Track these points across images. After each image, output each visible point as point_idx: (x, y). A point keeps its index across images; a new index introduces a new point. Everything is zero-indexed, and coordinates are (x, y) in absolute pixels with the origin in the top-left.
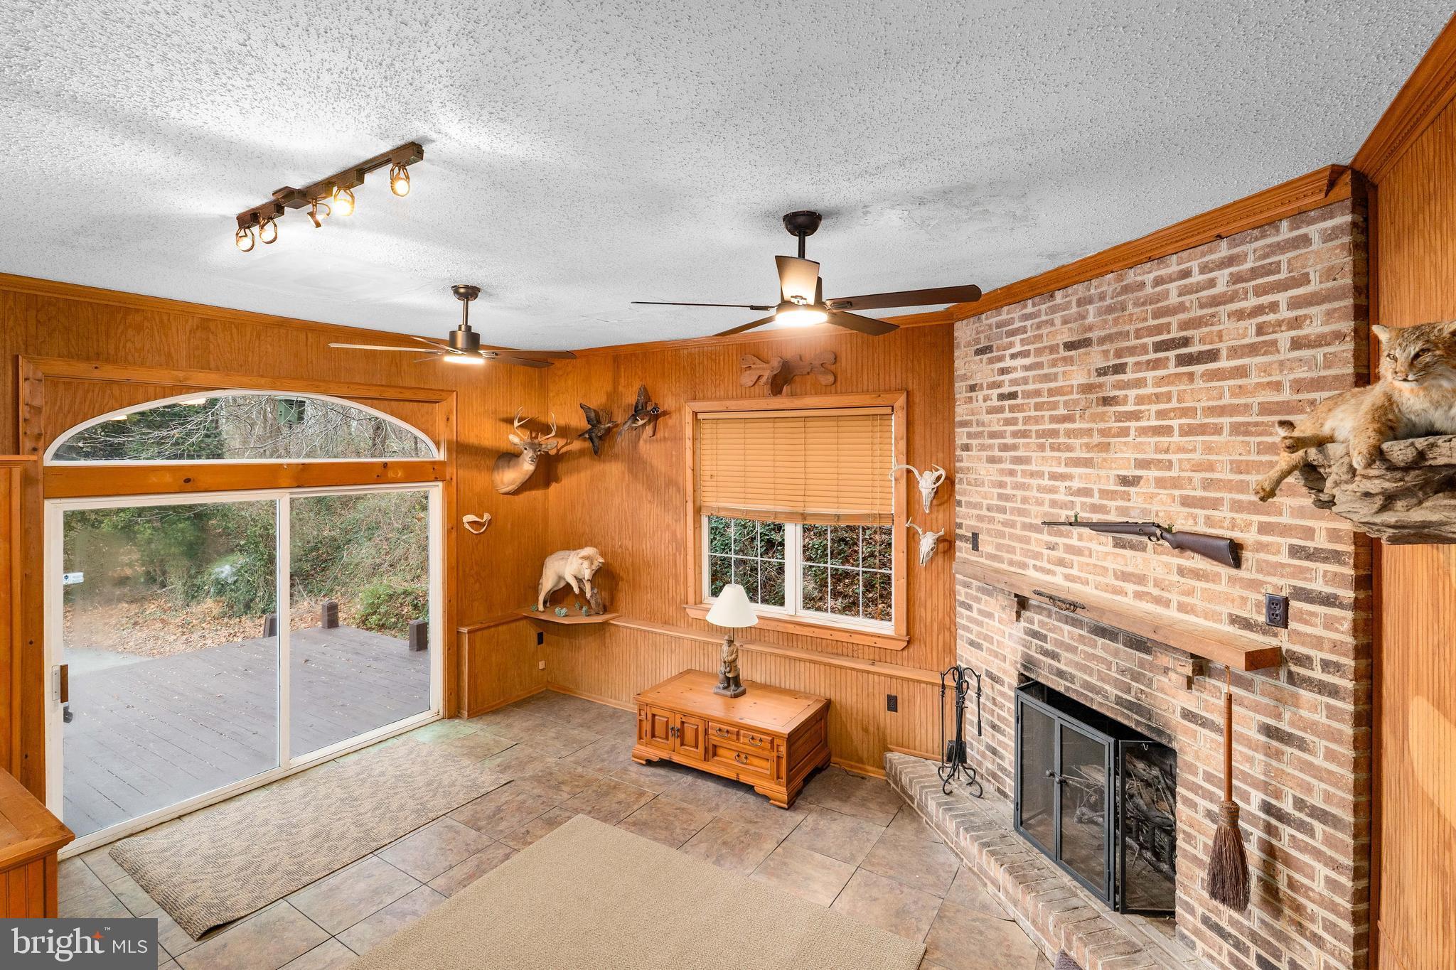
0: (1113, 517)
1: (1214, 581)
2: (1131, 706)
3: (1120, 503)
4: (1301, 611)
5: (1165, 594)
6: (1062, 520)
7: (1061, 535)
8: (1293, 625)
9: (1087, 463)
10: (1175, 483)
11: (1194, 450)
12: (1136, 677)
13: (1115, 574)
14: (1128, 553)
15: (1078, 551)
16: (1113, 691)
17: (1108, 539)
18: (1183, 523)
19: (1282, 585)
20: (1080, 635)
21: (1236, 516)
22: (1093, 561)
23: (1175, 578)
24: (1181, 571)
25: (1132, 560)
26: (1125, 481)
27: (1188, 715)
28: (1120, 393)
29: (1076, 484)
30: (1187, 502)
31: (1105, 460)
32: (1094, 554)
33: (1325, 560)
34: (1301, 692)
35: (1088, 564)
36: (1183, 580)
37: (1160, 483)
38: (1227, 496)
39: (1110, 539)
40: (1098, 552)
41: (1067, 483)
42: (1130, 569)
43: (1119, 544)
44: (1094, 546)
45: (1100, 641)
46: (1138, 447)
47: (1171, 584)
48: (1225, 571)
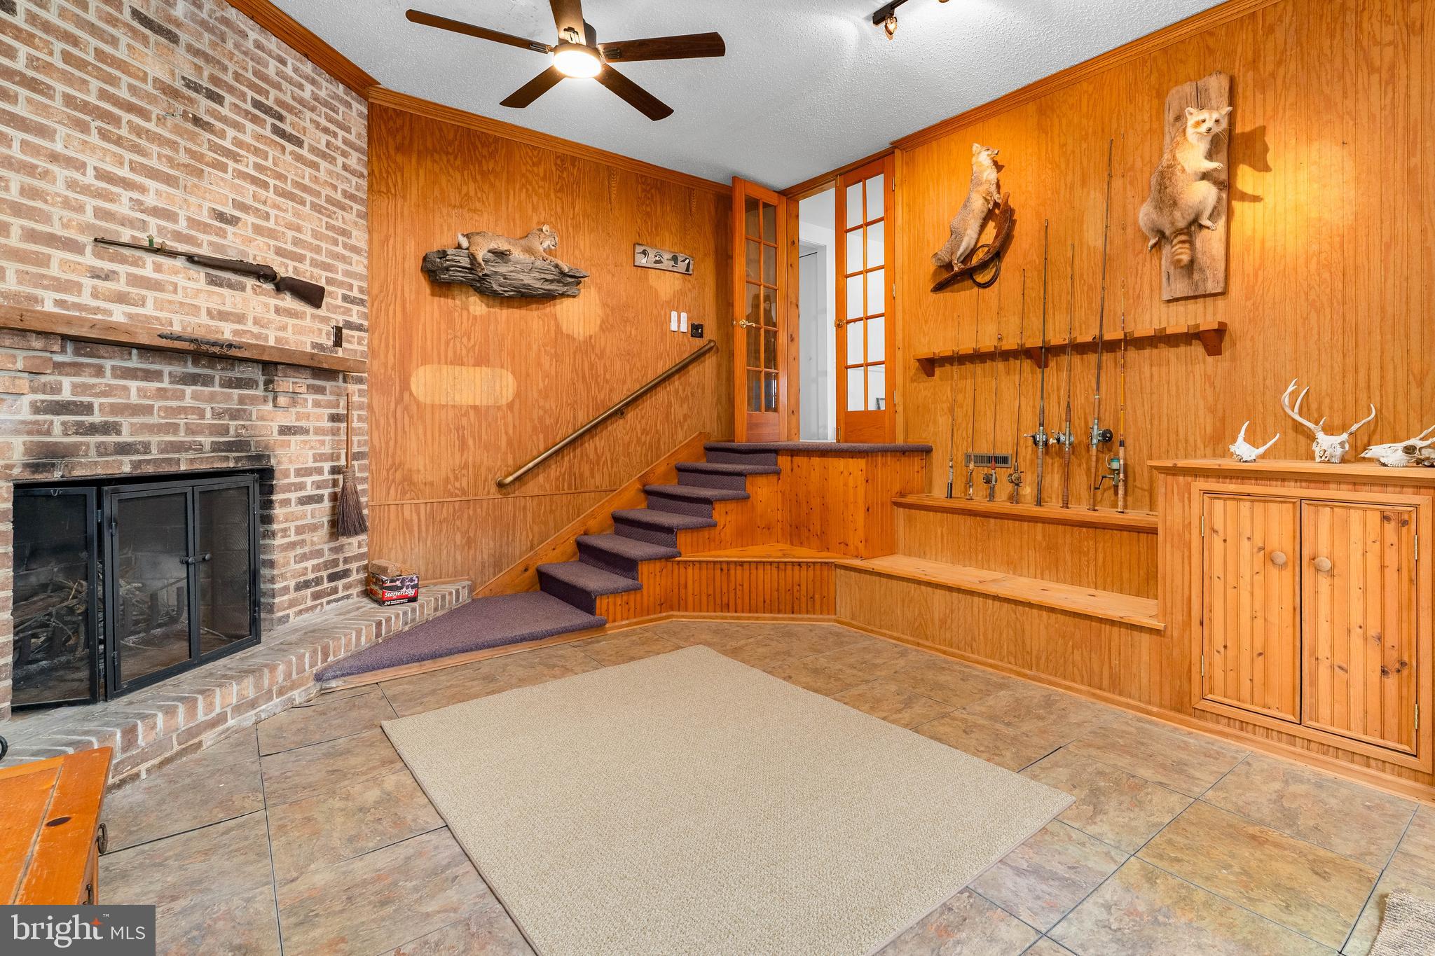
0: (205, 251)
1: (302, 318)
2: (230, 447)
3: (214, 238)
4: (348, 335)
5: (264, 331)
6: (125, 239)
7: (123, 260)
8: (344, 344)
9: (169, 180)
10: (272, 234)
11: (286, 211)
12: (235, 415)
13: (209, 312)
14: (225, 291)
15: (157, 286)
16: (206, 440)
17: (200, 274)
18: (285, 269)
19: (339, 319)
20: (159, 389)
21: (313, 269)
22: (179, 297)
23: (272, 315)
24: (278, 310)
25: (229, 299)
26: (221, 217)
27: (285, 430)
28: (219, 125)
29: (150, 200)
30: (279, 252)
31: (195, 185)
32: (180, 290)
33: (358, 304)
34: (349, 386)
35: (170, 302)
36: (278, 318)
37: (258, 229)
38: (309, 255)
39: (202, 275)
40: (185, 288)
41: (136, 195)
42: (227, 308)
43: (212, 281)
44: (181, 281)
45: (189, 390)
46: (235, 188)
47: (270, 322)
48: (308, 310)
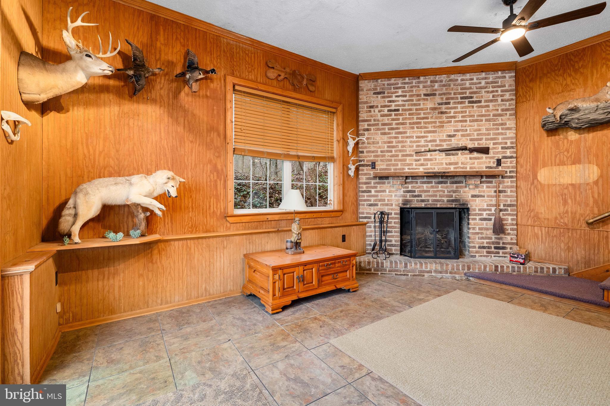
0: (445, 147)
1: (481, 159)
2: (453, 201)
3: (448, 143)
4: (504, 161)
5: (465, 166)
6: (423, 151)
7: (422, 156)
8: (502, 165)
9: (434, 132)
10: (468, 135)
11: (474, 126)
12: (454, 192)
13: (446, 164)
14: (452, 157)
15: (431, 160)
16: (445, 199)
17: (443, 154)
18: (470, 145)
19: (500, 156)
20: (431, 186)
21: (486, 142)
22: (437, 161)
23: (468, 160)
24: (471, 158)
25: (453, 159)
26: (450, 136)
27: (473, 196)
28: (448, 111)
29: (429, 139)
30: (471, 140)
31: (442, 130)
32: (437, 159)
33: (510, 149)
34: (505, 179)
35: (434, 163)
36: (471, 161)
37: (463, 136)
38: (484, 137)
39: (444, 154)
40: (439, 159)
41: (425, 139)
42: (452, 161)
43: (447, 155)
44: (437, 157)
45: (440, 185)
46: (454, 126)
47: (467, 163)
48: (484, 156)
